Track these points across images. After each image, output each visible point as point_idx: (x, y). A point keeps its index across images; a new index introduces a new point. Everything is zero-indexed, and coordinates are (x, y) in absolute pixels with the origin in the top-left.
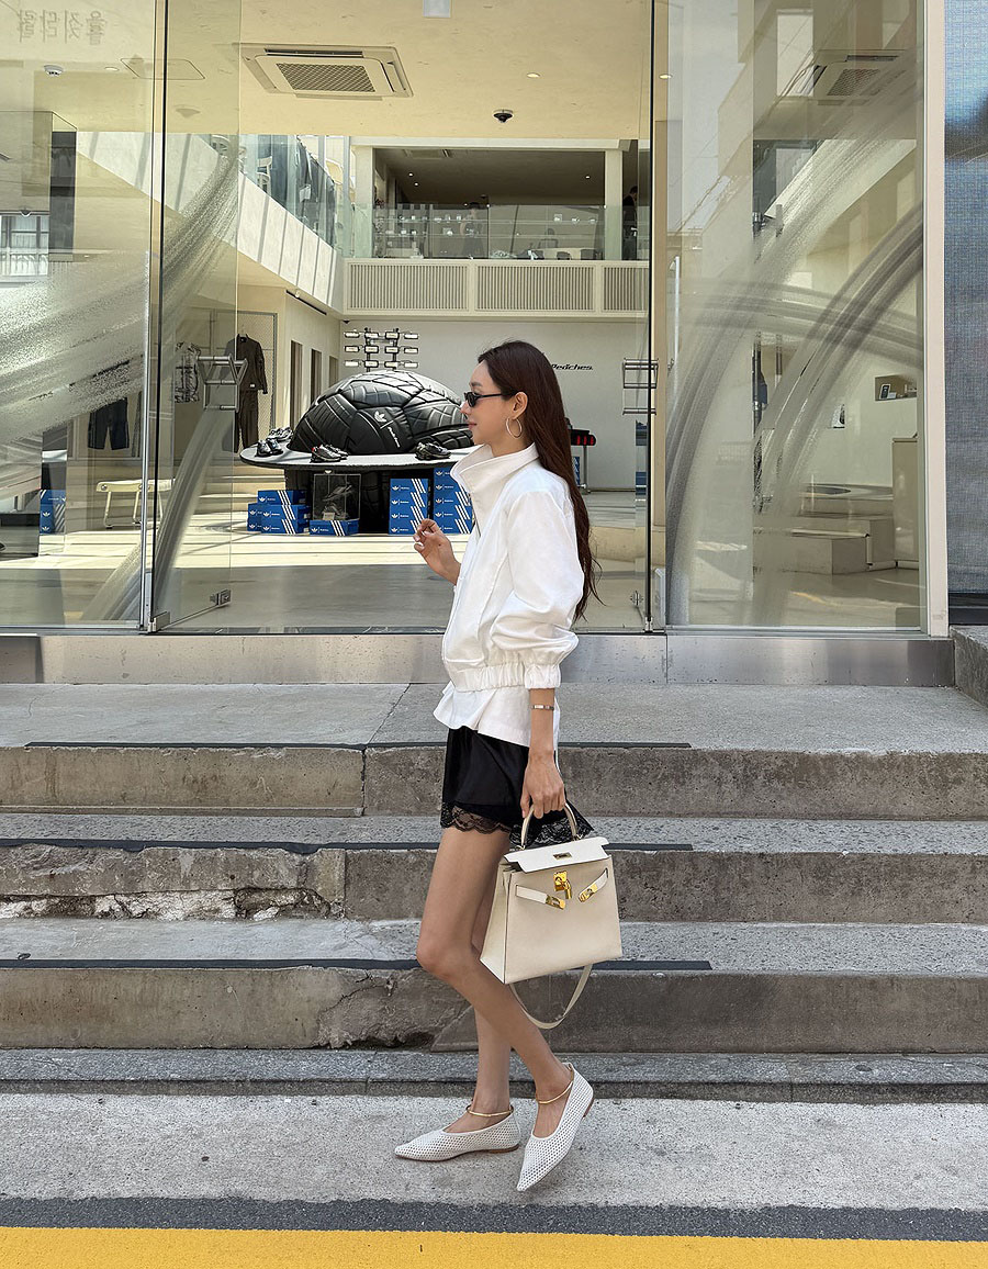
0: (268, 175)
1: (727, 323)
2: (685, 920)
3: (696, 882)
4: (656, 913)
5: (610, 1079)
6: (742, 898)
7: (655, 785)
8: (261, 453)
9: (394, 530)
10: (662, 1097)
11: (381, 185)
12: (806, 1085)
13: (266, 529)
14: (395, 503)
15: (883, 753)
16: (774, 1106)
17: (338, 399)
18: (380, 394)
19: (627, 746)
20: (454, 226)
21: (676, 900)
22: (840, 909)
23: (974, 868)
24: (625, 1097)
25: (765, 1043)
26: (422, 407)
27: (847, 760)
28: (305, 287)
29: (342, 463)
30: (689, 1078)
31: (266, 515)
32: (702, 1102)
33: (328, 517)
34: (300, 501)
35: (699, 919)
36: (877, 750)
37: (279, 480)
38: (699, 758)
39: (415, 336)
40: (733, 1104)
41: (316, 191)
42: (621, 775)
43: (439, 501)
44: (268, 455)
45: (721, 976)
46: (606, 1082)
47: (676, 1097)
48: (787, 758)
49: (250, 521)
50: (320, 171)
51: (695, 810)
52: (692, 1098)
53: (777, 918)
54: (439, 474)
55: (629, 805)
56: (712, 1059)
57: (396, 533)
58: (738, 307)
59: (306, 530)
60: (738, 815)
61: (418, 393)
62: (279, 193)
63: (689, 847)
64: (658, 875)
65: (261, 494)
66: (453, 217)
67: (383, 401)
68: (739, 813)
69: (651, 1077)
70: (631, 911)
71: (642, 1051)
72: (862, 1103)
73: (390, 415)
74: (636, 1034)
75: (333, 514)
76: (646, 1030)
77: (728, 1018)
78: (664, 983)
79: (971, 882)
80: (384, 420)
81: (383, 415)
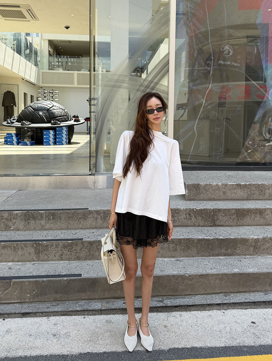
0: (15, 46)
1: (114, 86)
2: (80, 260)
3: (84, 249)
4: (71, 258)
5: (47, 311)
7: (77, 221)
8: (8, 123)
9: (45, 144)
10: (62, 316)
11: (51, 50)
12: (105, 310)
13: (9, 144)
14: (45, 137)
16: (95, 316)
17: (29, 108)
18: (41, 107)
19: (69, 210)
20: (71, 62)
21: (77, 254)
24: (51, 316)
25: (97, 297)
26: (53, 111)
28: (27, 77)
29: (29, 126)
30: (71, 309)
31: (9, 140)
32: (73, 316)
33: (26, 140)
34: (19, 136)
35: (84, 260)
37: (14, 130)
38: (91, 212)
39: (58, 92)
40: (83, 316)
41: (31, 51)
42: (67, 218)
43: (58, 136)
44: (10, 123)
45: (84, 279)
46: (45, 312)
47: (66, 315)
49: (5, 141)
50: (32, 46)
51: (89, 227)
52: (71, 315)
54: (58, 129)
55: (69, 226)
56: (80, 302)
57: (45, 145)
58: (116, 82)
59: (20, 144)
60: (101, 228)
61: (52, 107)
62: (19, 52)
63: (82, 239)
64: (72, 248)
65: (7, 134)
66: (71, 60)
67: (42, 109)
68: (102, 227)
69: (59, 310)
70: (64, 258)
71: (60, 301)
72: (122, 314)
73: (44, 113)
74: (58, 296)
75: (27, 140)
76: (61, 295)
77: (86, 290)
78: (67, 281)
79: (163, 246)
80: (42, 114)
81: (42, 113)
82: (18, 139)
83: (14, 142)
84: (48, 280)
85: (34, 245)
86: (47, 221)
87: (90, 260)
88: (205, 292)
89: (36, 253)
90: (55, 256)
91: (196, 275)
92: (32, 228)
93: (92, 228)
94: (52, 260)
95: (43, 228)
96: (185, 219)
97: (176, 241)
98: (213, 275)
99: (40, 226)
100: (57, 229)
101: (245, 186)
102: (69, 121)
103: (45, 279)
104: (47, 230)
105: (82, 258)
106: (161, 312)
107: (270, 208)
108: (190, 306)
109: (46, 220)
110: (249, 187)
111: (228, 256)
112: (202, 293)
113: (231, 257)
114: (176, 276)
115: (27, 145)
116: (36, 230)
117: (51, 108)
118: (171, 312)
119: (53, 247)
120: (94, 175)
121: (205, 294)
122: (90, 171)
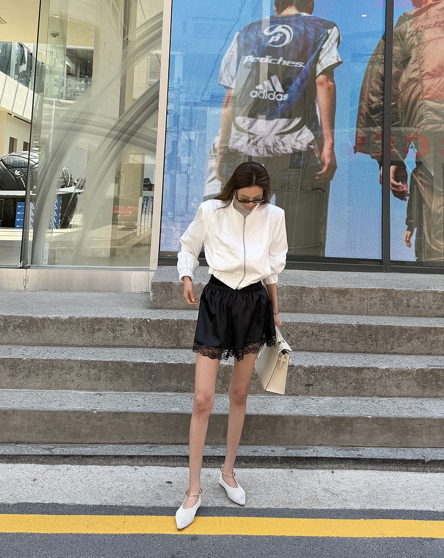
14: (19, 213)
15: (67, 317)
22: (20, 383)
23: (81, 366)
27: (51, 320)
36: (65, 316)
41: (30, 67)
48: (24, 319)
62: (5, 68)
67: (20, 166)
73: (22, 172)
79: (80, 372)
80: (19, 174)
81: (19, 172)
88: (122, 441)
91: (109, 413)
96: (132, 334)
97: (99, 365)
98: (135, 414)
106: (42, 463)
108: (87, 456)
112: (117, 441)
114: (79, 412)
117: (36, 164)
118: (57, 464)
120: (28, 268)
121: (121, 444)
122: (21, 262)
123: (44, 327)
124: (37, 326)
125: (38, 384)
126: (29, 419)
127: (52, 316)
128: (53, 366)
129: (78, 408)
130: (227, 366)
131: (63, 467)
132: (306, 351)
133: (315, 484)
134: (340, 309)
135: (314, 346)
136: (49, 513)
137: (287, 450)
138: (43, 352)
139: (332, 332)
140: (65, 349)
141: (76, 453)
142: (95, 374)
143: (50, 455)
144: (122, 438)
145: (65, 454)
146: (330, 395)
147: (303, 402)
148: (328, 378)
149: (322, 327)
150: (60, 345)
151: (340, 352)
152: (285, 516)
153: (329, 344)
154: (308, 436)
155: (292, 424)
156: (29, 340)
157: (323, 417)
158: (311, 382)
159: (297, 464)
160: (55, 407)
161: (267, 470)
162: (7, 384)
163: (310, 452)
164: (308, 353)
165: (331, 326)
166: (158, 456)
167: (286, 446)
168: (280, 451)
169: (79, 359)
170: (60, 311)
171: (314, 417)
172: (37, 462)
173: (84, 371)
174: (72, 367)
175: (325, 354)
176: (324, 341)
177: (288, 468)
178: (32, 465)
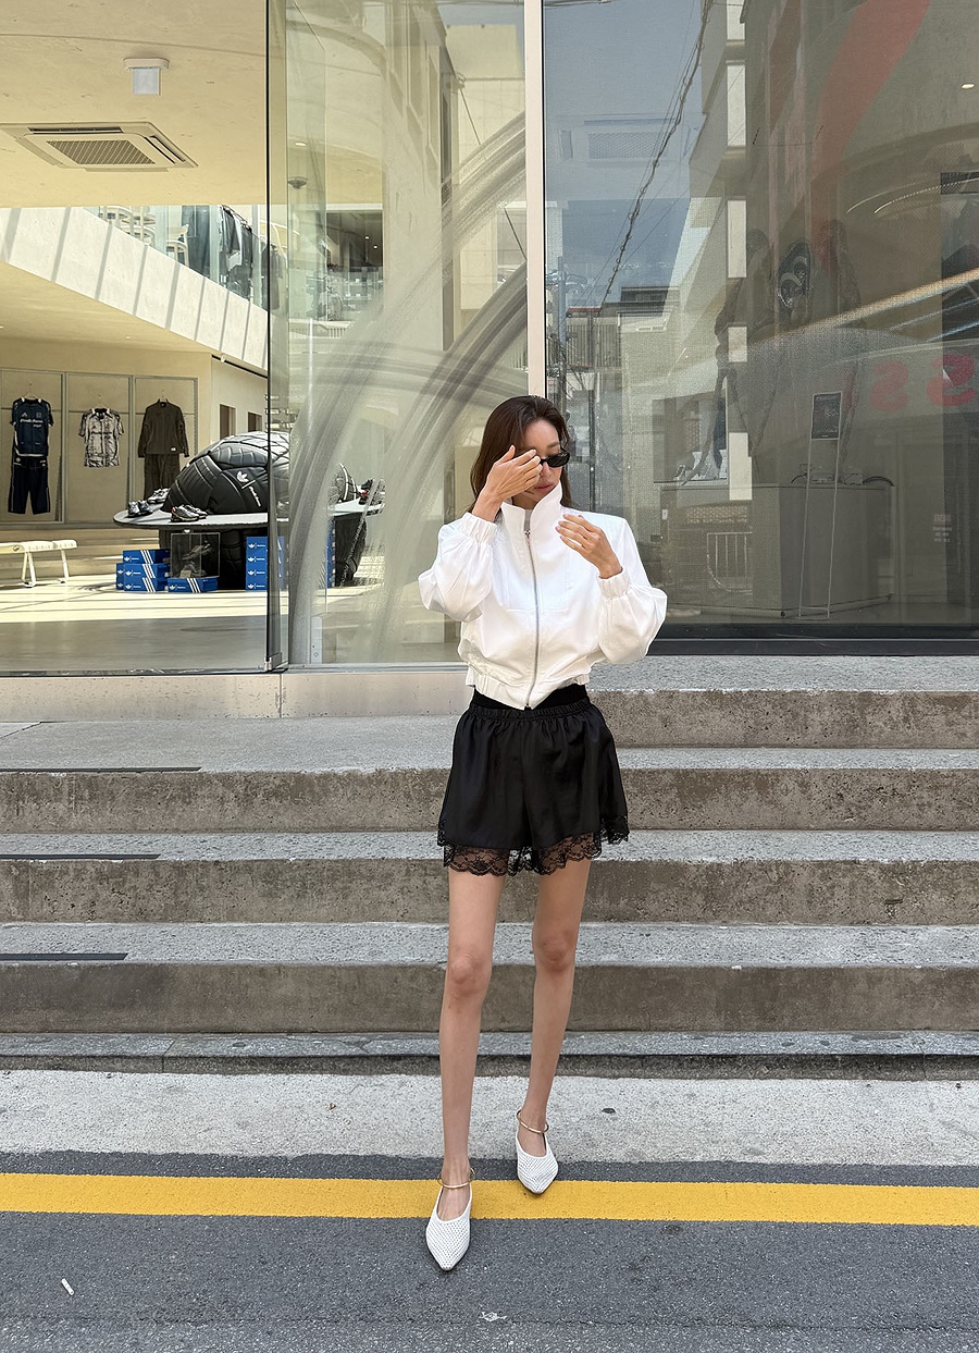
0: (186, 244)
2: (147, 921)
3: (158, 887)
4: (122, 915)
5: (9, 1053)
6: (198, 902)
7: (163, 805)
8: (132, 515)
9: (251, 586)
10: (49, 1069)
12: (176, 1058)
13: (128, 587)
14: (251, 560)
15: (372, 770)
16: (145, 1075)
17: (206, 461)
18: (246, 456)
19: (139, 771)
21: (140, 903)
22: (286, 910)
23: (408, 871)
24: (15, 1069)
25: (166, 1024)
26: (285, 467)
27: (340, 778)
28: (232, 351)
29: (201, 522)
30: (76, 1052)
31: (128, 573)
32: (81, 1073)
33: (185, 574)
34: (163, 560)
35: (161, 920)
36: (367, 769)
38: (205, 780)
40: (107, 1074)
41: (249, 257)
42: (133, 797)
45: (127, 965)
47: (59, 1069)
48: (285, 778)
49: (120, 579)
50: (252, 236)
51: (199, 826)
52: (75, 1069)
53: (231, 919)
55: (139, 823)
56: (112, 1038)
57: (253, 588)
59: (166, 587)
61: (285, 453)
63: (156, 857)
64: (124, 882)
65: (126, 554)
67: (246, 462)
69: (43, 1052)
70: (99, 913)
71: (58, 1032)
72: (224, 1073)
73: (252, 476)
74: (53, 1017)
75: (190, 572)
76: (61, 1013)
77: (134, 1002)
78: (77, 972)
79: (406, 884)
80: (246, 480)
81: (245, 475)
82: (159, 569)
83: (148, 582)
84: (25, 967)
85: (14, 869)
86: (72, 805)
87: (178, 921)
88: (503, 1026)
89: (17, 895)
90: (73, 906)
92: (29, 824)
93: (207, 830)
94: (65, 919)
95: (61, 828)
99: (51, 818)
100: (103, 832)
101: (736, 698)
102: (343, 501)
103: (16, 964)
104: (72, 832)
105: (155, 915)
106: (345, 1072)
107: (793, 770)
109: (70, 802)
110: (751, 700)
111: (619, 920)
113: (626, 924)
114: (410, 967)
115: (188, 590)
116: (41, 832)
117: (279, 456)
118: (378, 1073)
119: (66, 878)
120: (282, 672)
121: (501, 1031)
122: (268, 660)
123: (326, 792)
124: (312, 792)
125: (323, 911)
126: (311, 984)
127: (341, 770)
128: (350, 874)
129: (409, 959)
130: (712, 864)
131: (391, 1081)
132: (882, 829)
133: (923, 1112)
134: (950, 737)
135: (899, 818)
136: (368, 1177)
137: (855, 1039)
138: (329, 845)
139: (937, 788)
140: (372, 836)
141: (415, 1052)
142: (439, 887)
143: (361, 1057)
144: (503, 1020)
145: (393, 1052)
146: (940, 922)
147: (884, 939)
148: (935, 886)
149: (916, 778)
150: (363, 829)
151: (958, 829)
152: (865, 1182)
153: (930, 814)
154: (899, 1011)
155: (862, 986)
156: (298, 821)
157: (931, 969)
158: (897, 895)
159: (879, 1069)
160: (361, 957)
161: (815, 1083)
162: (261, 912)
163: (906, 1045)
164: (887, 833)
165: (935, 774)
166: (578, 1056)
167: (853, 1032)
168: (840, 1043)
169: (404, 857)
170: (356, 759)
171: (911, 969)
172: (334, 1071)
173: (416, 881)
174: (390, 875)
175: (923, 834)
176: (921, 806)
177: (860, 1077)
178: (325, 1077)
